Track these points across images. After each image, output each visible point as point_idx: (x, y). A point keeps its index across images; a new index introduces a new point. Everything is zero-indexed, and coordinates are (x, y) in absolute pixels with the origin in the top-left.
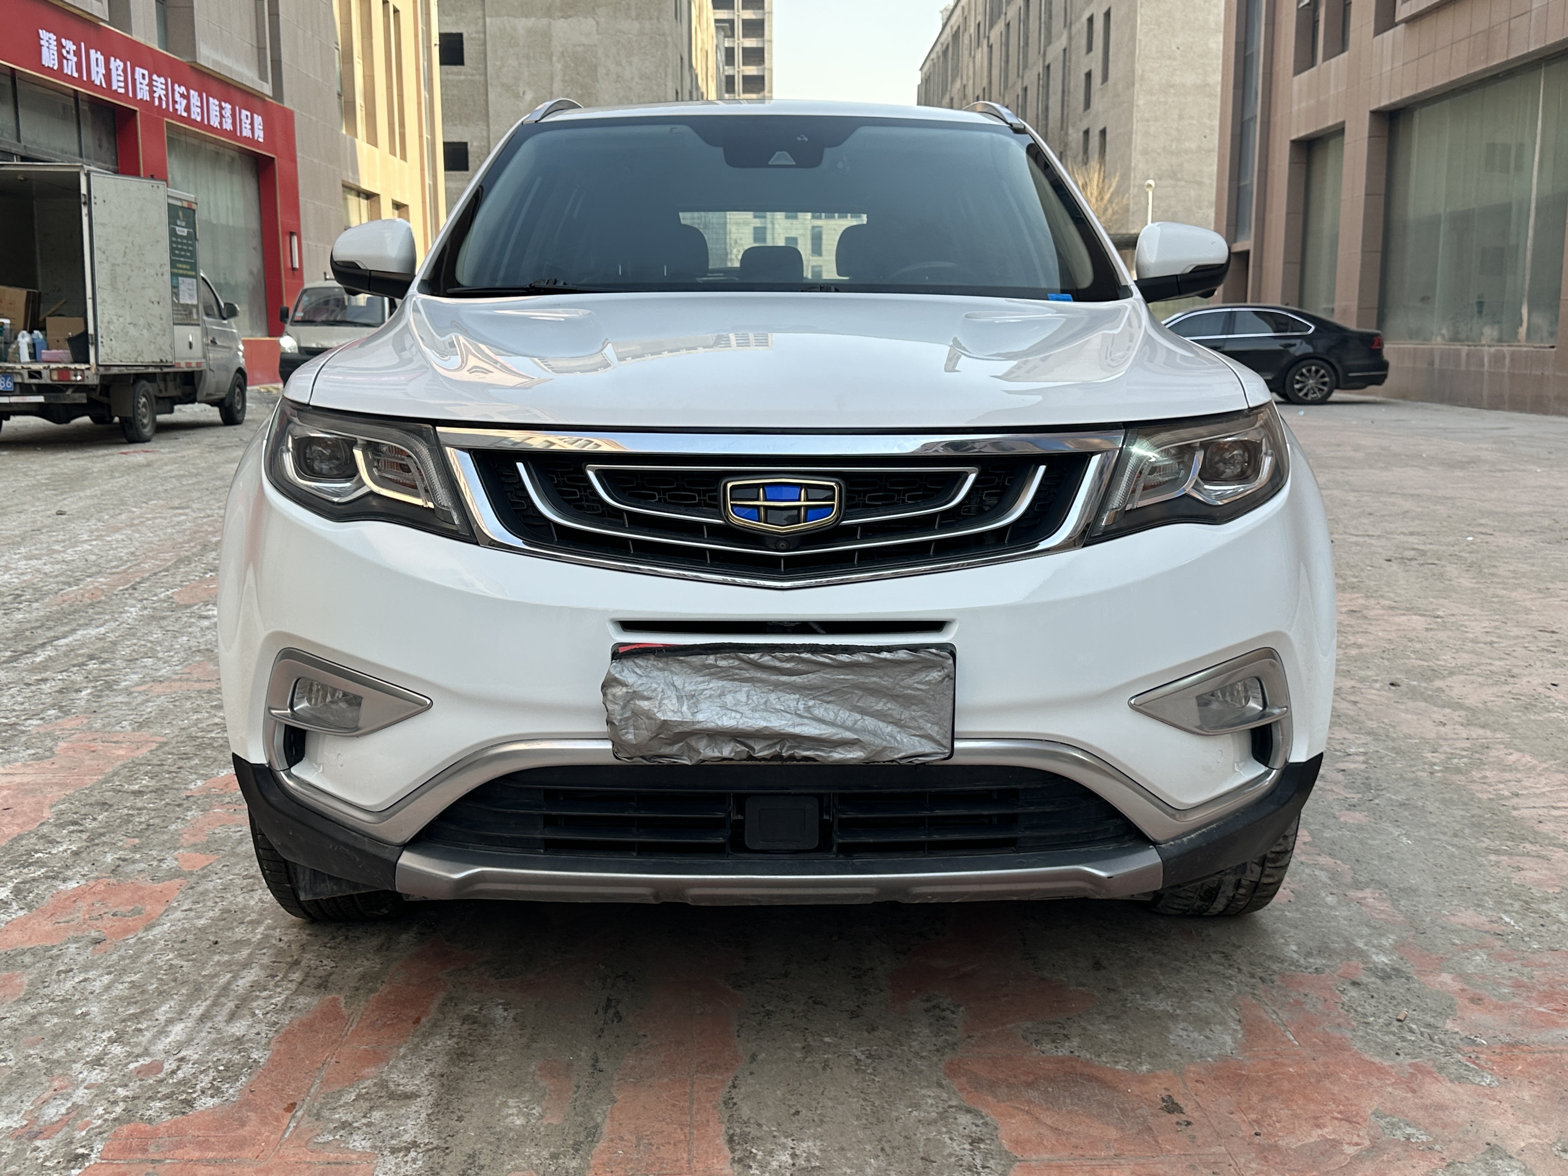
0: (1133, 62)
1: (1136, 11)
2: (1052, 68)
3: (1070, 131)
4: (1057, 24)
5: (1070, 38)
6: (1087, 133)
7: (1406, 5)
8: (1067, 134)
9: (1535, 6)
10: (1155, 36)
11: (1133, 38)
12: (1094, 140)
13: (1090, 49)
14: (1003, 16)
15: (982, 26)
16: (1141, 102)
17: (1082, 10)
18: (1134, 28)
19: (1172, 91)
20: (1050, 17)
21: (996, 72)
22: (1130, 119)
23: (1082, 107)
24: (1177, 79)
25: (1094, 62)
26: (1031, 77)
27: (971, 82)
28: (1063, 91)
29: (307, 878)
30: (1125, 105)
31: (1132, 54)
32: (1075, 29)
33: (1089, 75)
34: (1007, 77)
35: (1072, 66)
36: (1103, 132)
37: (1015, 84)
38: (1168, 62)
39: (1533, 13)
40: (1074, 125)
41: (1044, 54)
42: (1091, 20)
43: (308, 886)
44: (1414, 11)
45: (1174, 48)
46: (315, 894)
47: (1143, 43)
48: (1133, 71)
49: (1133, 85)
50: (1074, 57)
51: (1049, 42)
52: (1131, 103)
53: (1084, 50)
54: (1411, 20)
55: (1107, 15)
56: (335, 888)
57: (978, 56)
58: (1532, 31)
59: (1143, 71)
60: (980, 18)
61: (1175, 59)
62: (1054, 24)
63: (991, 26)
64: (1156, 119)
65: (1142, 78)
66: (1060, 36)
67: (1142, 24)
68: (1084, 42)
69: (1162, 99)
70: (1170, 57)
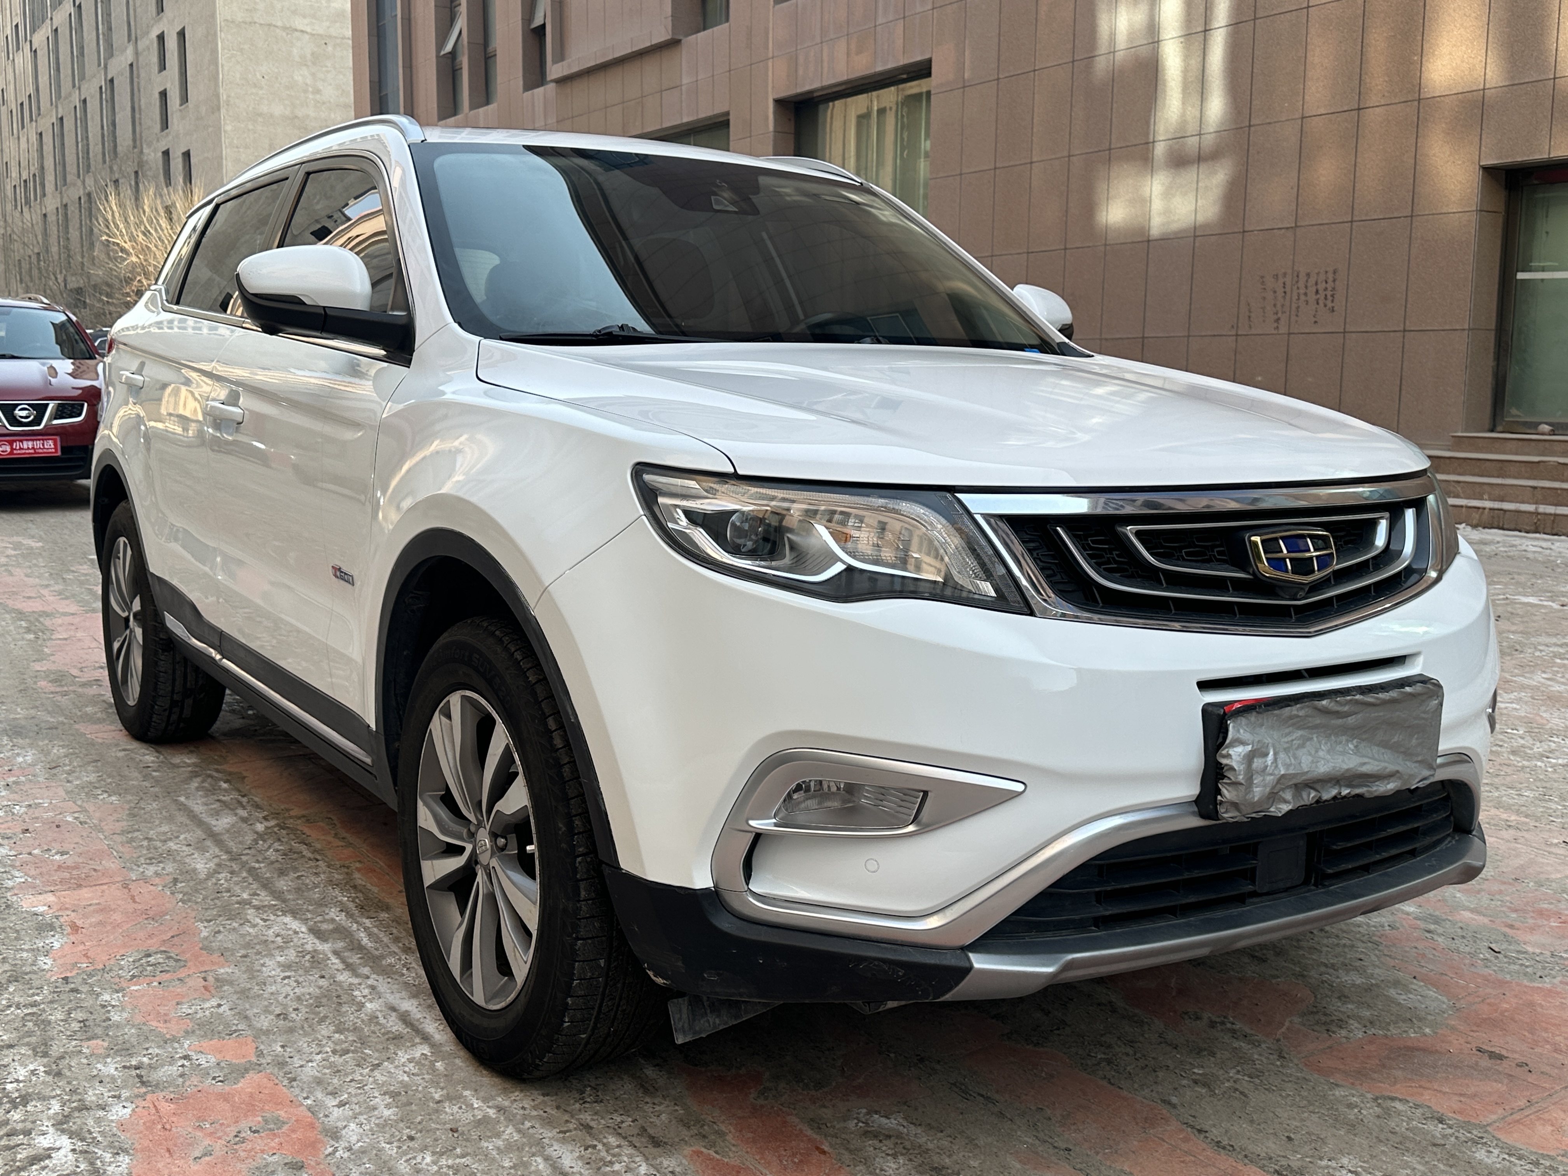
0: (216, 85)
1: (215, 34)
2: (115, 82)
3: (146, 151)
4: (119, 36)
5: (137, 53)
6: (166, 153)
7: (556, 66)
8: (141, 152)
9: (684, 81)
10: (238, 62)
11: (214, 61)
12: (177, 164)
13: (163, 67)
14: (48, 21)
15: (21, 28)
16: (229, 128)
17: (149, 27)
18: (214, 51)
19: (260, 119)
20: (110, 29)
21: (43, 80)
22: (218, 143)
23: (158, 126)
24: (264, 109)
25: (170, 80)
26: (91, 89)
27: (12, 87)
28: (133, 109)
29: (685, 1016)
30: (210, 129)
31: (215, 77)
32: (141, 45)
33: (164, 94)
34: (59, 86)
35: (142, 83)
36: (187, 155)
37: (70, 94)
38: (254, 91)
39: (684, 88)
40: (149, 145)
41: (106, 67)
42: (161, 38)
43: (686, 1025)
44: (566, 73)
45: (259, 76)
46: (695, 1033)
47: (226, 69)
48: (217, 96)
49: (219, 109)
50: (143, 74)
51: (110, 54)
52: (218, 129)
53: (156, 68)
54: (562, 81)
55: (182, 34)
56: (717, 1021)
57: (19, 60)
58: (684, 104)
59: (228, 96)
60: (17, 19)
61: (261, 88)
62: (115, 37)
63: (33, 30)
64: (246, 147)
65: (228, 103)
66: (124, 50)
67: (223, 49)
68: (155, 59)
69: (251, 127)
70: (255, 86)
